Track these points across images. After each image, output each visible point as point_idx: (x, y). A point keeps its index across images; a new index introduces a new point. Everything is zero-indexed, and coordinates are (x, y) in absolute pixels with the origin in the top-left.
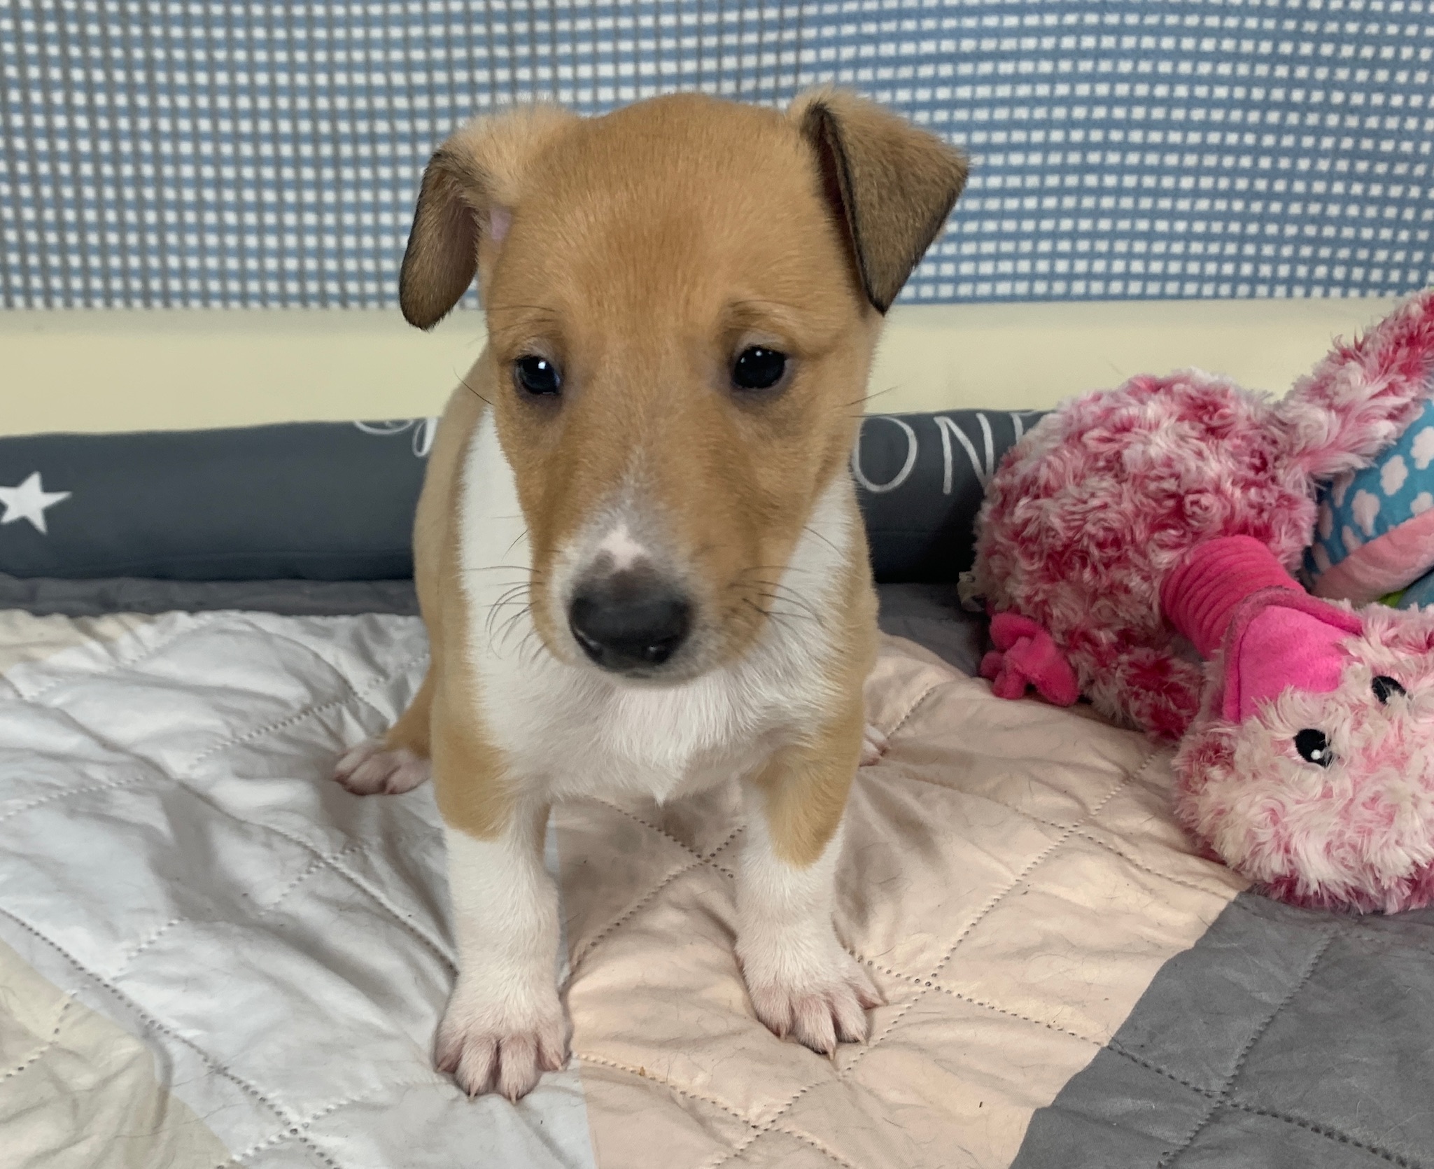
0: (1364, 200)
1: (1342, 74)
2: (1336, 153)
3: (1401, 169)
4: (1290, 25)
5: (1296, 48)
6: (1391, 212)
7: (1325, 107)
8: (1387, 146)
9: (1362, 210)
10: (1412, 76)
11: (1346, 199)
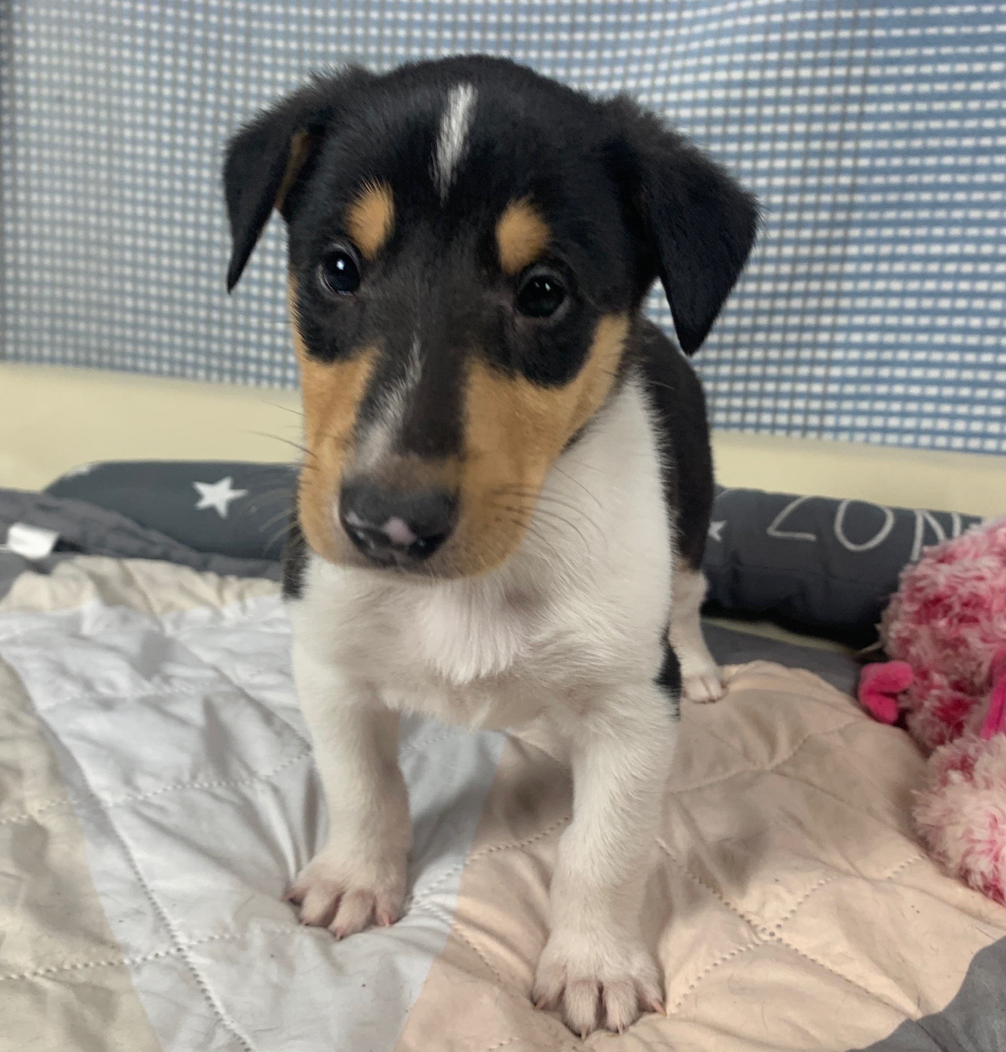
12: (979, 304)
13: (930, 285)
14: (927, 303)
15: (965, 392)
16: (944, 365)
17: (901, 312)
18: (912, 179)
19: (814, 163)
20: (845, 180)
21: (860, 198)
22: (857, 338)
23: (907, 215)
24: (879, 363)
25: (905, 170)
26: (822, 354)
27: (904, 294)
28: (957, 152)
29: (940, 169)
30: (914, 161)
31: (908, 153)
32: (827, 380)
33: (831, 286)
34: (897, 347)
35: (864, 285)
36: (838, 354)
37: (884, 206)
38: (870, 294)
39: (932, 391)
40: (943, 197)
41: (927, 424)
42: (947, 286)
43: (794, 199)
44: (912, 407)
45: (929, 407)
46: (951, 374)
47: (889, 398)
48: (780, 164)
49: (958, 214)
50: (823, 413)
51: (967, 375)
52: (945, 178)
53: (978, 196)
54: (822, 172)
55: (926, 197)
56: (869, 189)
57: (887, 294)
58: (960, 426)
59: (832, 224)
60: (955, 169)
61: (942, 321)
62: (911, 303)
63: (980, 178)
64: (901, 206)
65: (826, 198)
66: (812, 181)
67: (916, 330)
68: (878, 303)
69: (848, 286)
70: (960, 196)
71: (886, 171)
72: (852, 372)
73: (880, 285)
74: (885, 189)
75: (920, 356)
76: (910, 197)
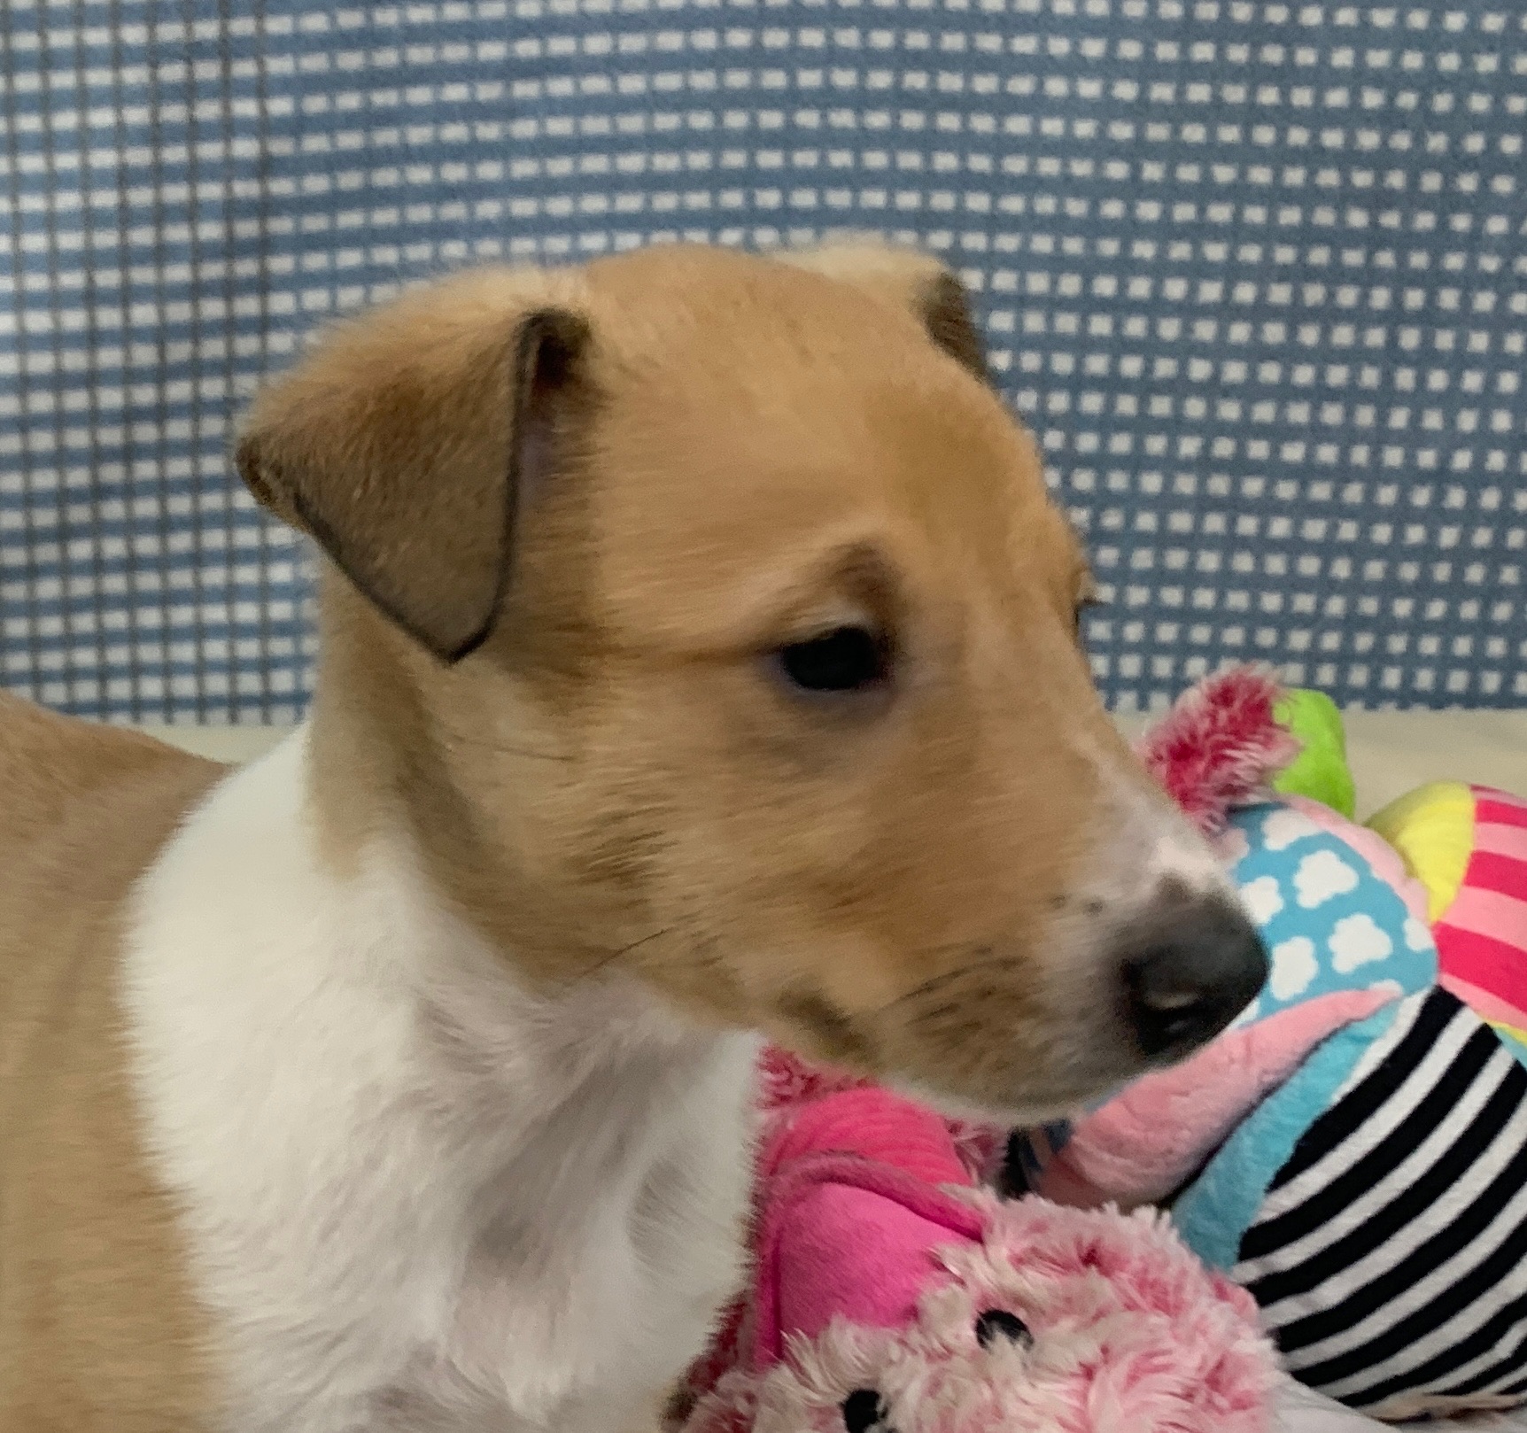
0: (1262, 545)
1: (1205, 330)
2: (1205, 465)
3: (1320, 491)
4: (1109, 247)
5: (1123, 287)
6: (1309, 565)
7: (1180, 387)
8: (1293, 452)
9: (1259, 562)
10: (1326, 333)
11: (1230, 543)
18: (387, 137)
19: (174, 113)
20: (245, 148)
21: (282, 187)
23: (385, 217)
25: (370, 119)
28: (472, 72)
29: (441, 113)
30: (384, 98)
31: (371, 79)
32: (264, 593)
37: (334, 202)
40: (454, 173)
43: (141, 197)
48: (102, 118)
49: (489, 209)
50: (264, 665)
52: (454, 132)
53: (524, 168)
54: (193, 132)
55: (420, 175)
56: (298, 166)
59: (230, 249)
60: (472, 112)
63: (525, 128)
64: (369, 198)
65: (211, 191)
66: (175, 154)
70: (490, 171)
71: (330, 123)
74: (332, 163)
76: (386, 177)
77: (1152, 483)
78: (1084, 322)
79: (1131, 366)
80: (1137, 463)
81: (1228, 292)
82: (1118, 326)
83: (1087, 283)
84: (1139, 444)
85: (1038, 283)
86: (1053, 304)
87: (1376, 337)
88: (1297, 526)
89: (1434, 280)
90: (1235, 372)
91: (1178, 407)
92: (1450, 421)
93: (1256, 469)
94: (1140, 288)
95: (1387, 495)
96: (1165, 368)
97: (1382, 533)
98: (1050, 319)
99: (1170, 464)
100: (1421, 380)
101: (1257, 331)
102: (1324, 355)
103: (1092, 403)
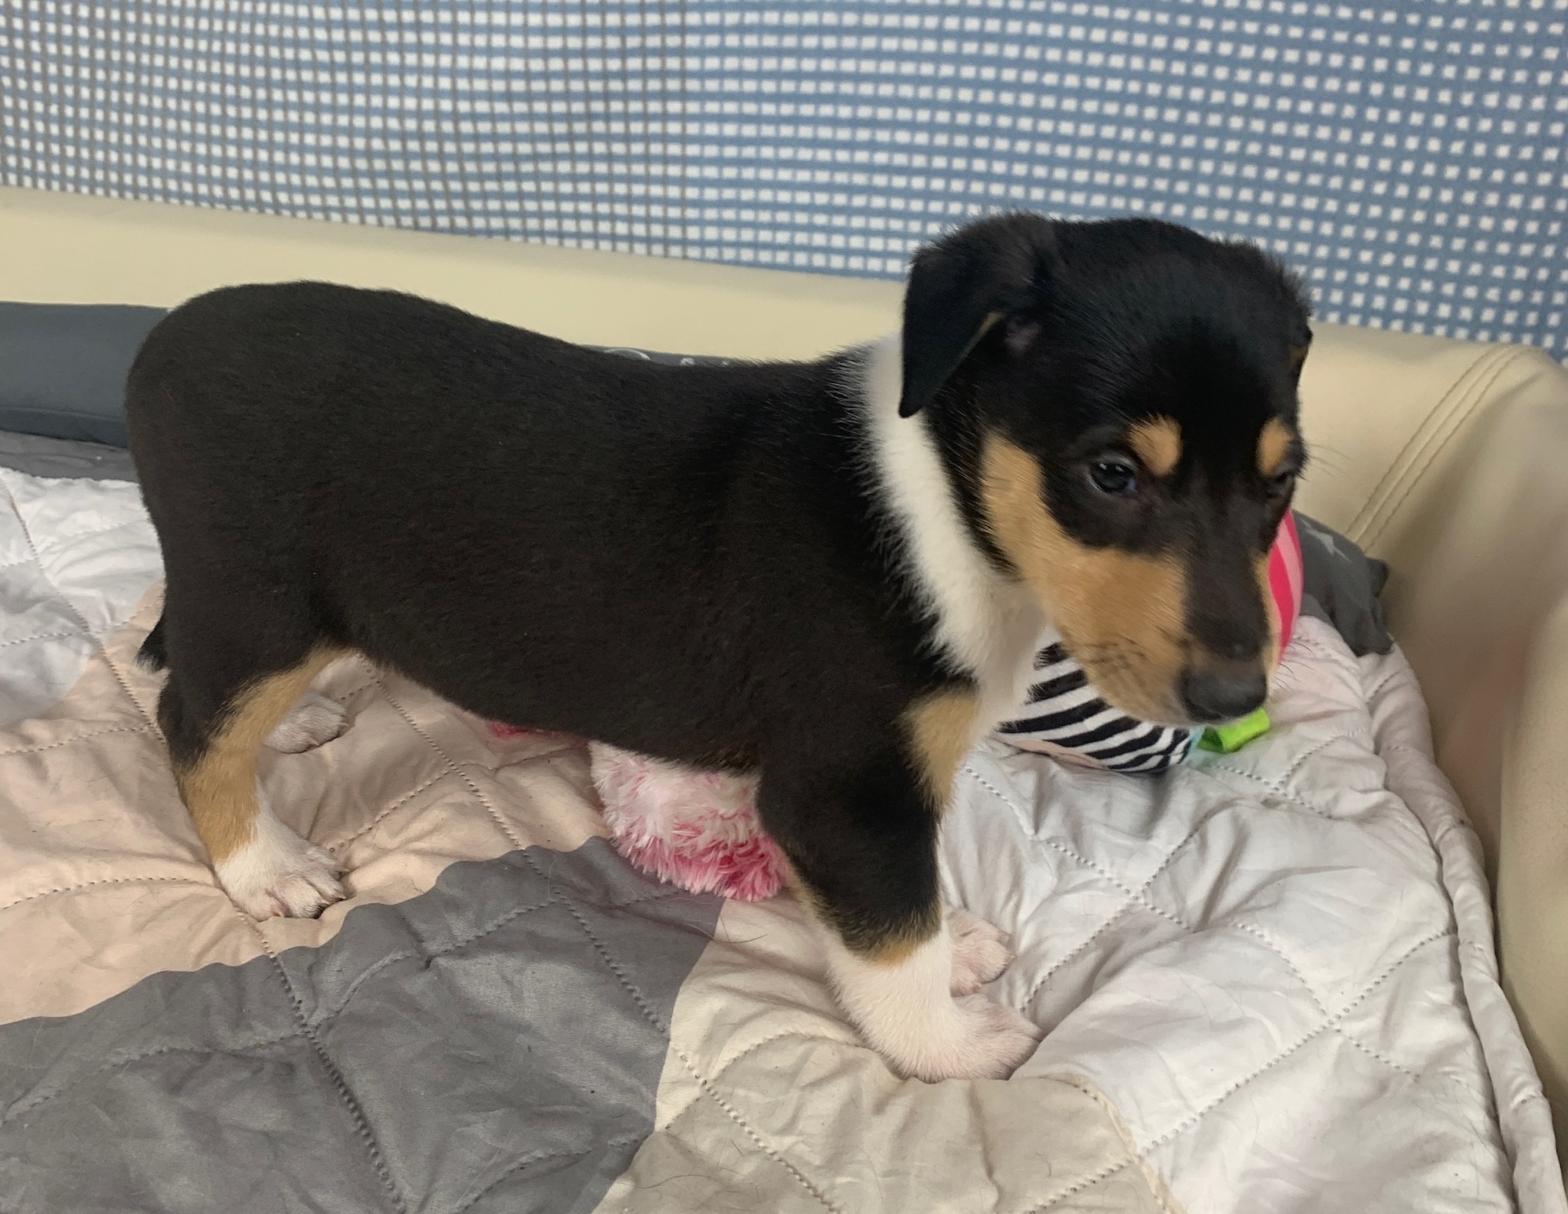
12: (847, 88)
13: (789, 64)
14: (788, 86)
15: (840, 199)
16: (813, 165)
17: (758, 97)
22: (712, 129)
24: (740, 162)
26: (674, 149)
27: (759, 75)
32: (683, 182)
33: (673, 63)
34: (759, 141)
35: (712, 63)
36: (693, 150)
38: (721, 74)
39: (803, 198)
41: (801, 238)
42: (808, 65)
44: (783, 217)
45: (801, 218)
46: (822, 177)
47: (756, 205)
50: (684, 223)
51: (841, 178)
57: (740, 74)
58: (838, 241)
61: (807, 110)
62: (769, 86)
67: (777, 120)
68: (731, 85)
69: (693, 64)
72: (711, 172)
73: (731, 63)
75: (786, 153)
77: (1207, 167)
78: (1168, 65)
79: (1197, 94)
80: (1198, 154)
81: (1258, 52)
82: (1189, 69)
83: (1171, 42)
84: (1200, 143)
85: (1140, 39)
86: (1148, 53)
87: (1354, 87)
88: (1299, 200)
89: (1393, 54)
90: (1262, 102)
91: (1225, 121)
92: (1401, 142)
93: (1274, 163)
94: (1203, 46)
95: (1357, 185)
96: (1218, 97)
97: (1353, 209)
98: (1147, 62)
99: (1219, 156)
100: (1383, 115)
101: (1276, 78)
102: (1319, 96)
103: (1171, 115)
